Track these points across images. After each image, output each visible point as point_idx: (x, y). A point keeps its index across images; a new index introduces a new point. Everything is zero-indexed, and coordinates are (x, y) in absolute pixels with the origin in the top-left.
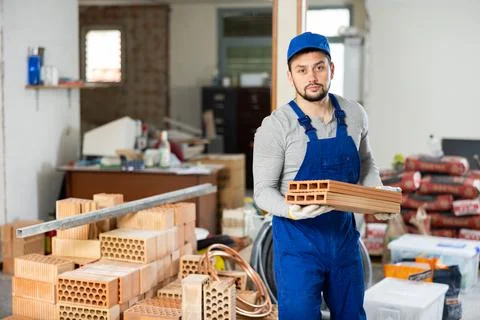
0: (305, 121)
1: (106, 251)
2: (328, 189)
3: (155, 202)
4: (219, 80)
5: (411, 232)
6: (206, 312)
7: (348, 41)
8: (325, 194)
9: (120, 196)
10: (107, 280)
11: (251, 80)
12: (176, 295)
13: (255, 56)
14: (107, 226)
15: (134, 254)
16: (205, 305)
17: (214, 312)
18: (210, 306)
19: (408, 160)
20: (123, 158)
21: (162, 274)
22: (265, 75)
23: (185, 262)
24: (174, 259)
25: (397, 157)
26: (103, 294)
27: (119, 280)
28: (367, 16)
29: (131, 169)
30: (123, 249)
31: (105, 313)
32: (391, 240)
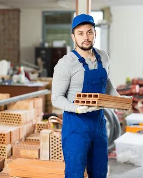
0: (82, 60)
1: (3, 120)
2: (98, 98)
3: (24, 97)
4: (43, 44)
5: (135, 112)
6: (51, 146)
7: (102, 26)
8: (96, 101)
9: (8, 95)
10: (5, 132)
11: (58, 44)
12: (38, 140)
13: (59, 33)
14: (3, 108)
15: (16, 121)
16: (51, 143)
17: (55, 146)
18: (53, 144)
19: (133, 80)
20: (3, 79)
21: (28, 130)
22: (64, 42)
23: (38, 125)
24: (34, 123)
25: (127, 79)
26: (4, 139)
27: (11, 133)
28: (110, 15)
29: (7, 84)
30: (11, 119)
31: (5, 147)
32: (126, 116)
